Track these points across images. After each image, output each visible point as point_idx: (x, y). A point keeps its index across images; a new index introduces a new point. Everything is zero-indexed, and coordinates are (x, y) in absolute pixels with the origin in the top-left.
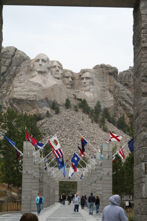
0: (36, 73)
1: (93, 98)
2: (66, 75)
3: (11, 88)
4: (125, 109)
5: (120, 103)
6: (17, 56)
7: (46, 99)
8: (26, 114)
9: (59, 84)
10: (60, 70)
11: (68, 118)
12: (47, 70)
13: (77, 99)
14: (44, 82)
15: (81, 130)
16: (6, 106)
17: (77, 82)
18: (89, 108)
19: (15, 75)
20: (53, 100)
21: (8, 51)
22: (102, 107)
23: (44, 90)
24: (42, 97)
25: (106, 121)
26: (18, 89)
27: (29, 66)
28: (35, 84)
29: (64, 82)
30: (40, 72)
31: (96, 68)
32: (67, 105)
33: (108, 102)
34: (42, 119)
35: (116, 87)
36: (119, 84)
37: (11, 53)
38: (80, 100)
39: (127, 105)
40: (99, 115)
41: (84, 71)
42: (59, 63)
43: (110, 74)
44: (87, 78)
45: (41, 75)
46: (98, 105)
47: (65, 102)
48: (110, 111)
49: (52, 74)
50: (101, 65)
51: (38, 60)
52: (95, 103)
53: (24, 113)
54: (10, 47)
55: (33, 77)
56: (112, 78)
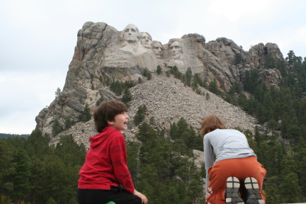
0: (126, 42)
1: (183, 64)
2: (156, 46)
3: (102, 58)
4: (215, 73)
5: (210, 69)
6: (108, 30)
7: (138, 66)
8: (118, 81)
10: (150, 41)
11: (161, 83)
12: (137, 39)
13: (169, 67)
14: (134, 50)
15: (175, 93)
16: (98, 76)
17: (166, 53)
18: (181, 73)
19: (106, 46)
20: (144, 67)
21: (99, 26)
22: (193, 73)
23: (135, 58)
24: (134, 65)
25: (198, 85)
26: (109, 58)
27: (119, 37)
28: (126, 53)
29: (154, 51)
30: (130, 42)
31: (184, 37)
32: (159, 71)
33: (198, 68)
34: (134, 86)
35: (204, 53)
36: (207, 51)
37: (102, 27)
38: (171, 67)
39: (217, 70)
40: (190, 80)
41: (172, 41)
42: (148, 34)
43: (198, 41)
44: (176, 47)
45: (131, 44)
47: (156, 69)
48: (201, 76)
50: (189, 35)
51: (127, 30)
52: (186, 70)
53: (116, 80)
54: (101, 23)
55: (123, 46)
56: (200, 45)
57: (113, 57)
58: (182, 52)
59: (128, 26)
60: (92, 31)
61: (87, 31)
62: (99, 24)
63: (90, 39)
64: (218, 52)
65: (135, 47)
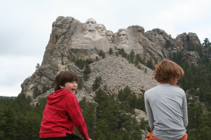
0: (88, 31)
1: (128, 48)
2: (109, 34)
3: (70, 42)
4: (151, 54)
5: (147, 51)
6: (74, 22)
7: (95, 48)
8: (81, 59)
10: (104, 30)
11: (112, 60)
12: (95, 29)
13: (118, 49)
14: (93, 36)
15: (122, 68)
16: (67, 55)
17: (116, 39)
18: (126, 54)
19: (73, 34)
20: (100, 49)
21: (68, 19)
22: (135, 54)
23: (93, 42)
24: (92, 47)
25: (139, 62)
26: (74, 43)
27: (82, 27)
28: (87, 39)
29: (107, 38)
30: (90, 31)
31: (129, 28)
32: (111, 52)
33: (139, 50)
34: (93, 62)
35: (144, 40)
36: (145, 38)
37: (70, 20)
38: (119, 49)
40: (133, 59)
41: (120, 31)
42: (103, 25)
43: (139, 31)
44: (123, 35)
45: (91, 33)
46: (132, 53)
47: (109, 50)
48: (141, 56)
50: (132, 26)
51: (88, 23)
52: (130, 51)
53: (79, 58)
55: (85, 34)
56: (141, 34)
57: (78, 42)
58: (127, 39)
59: (89, 19)
60: (63, 23)
61: (59, 23)
62: (68, 18)
63: (61, 28)
64: (154, 39)
65: (94, 35)
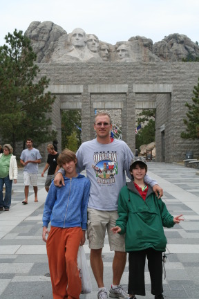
0: (74, 47)
2: (103, 48)
6: (54, 30)
9: (96, 57)
10: (96, 44)
12: (84, 44)
14: (81, 55)
17: (113, 54)
19: (53, 49)
21: (46, 26)
28: (73, 58)
29: (100, 54)
31: (131, 40)
35: (151, 58)
36: (154, 55)
37: (48, 28)
41: (119, 44)
42: (95, 37)
43: (145, 46)
44: (123, 50)
45: (78, 49)
49: (88, 48)
50: (136, 37)
51: (75, 35)
54: (47, 22)
55: (71, 51)
56: (148, 50)
58: (128, 56)
60: (39, 32)
61: (34, 33)
62: (46, 24)
63: (37, 40)
64: (167, 54)
65: (82, 53)
